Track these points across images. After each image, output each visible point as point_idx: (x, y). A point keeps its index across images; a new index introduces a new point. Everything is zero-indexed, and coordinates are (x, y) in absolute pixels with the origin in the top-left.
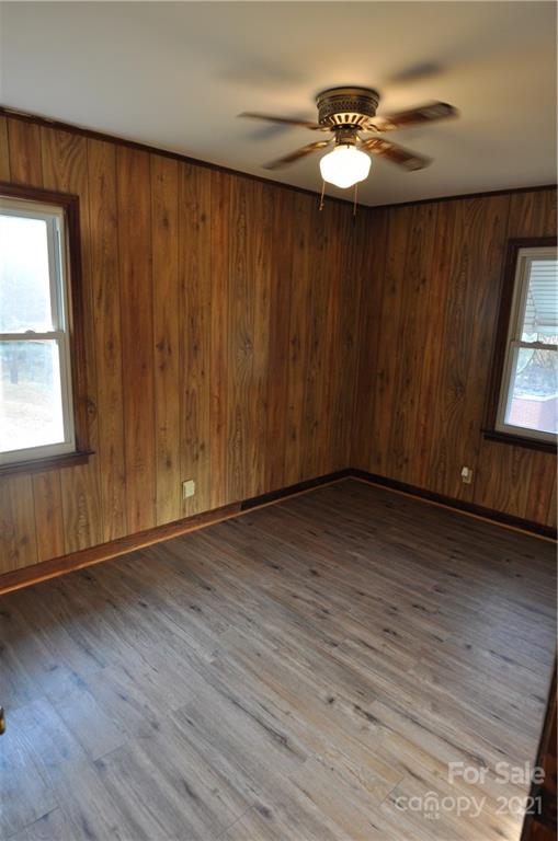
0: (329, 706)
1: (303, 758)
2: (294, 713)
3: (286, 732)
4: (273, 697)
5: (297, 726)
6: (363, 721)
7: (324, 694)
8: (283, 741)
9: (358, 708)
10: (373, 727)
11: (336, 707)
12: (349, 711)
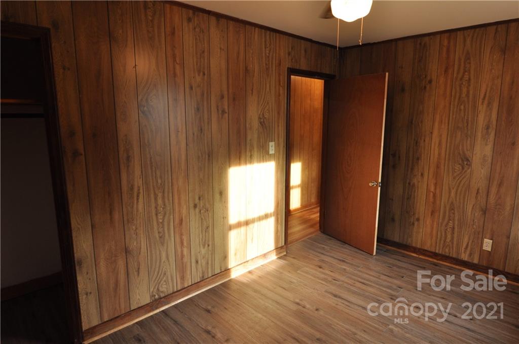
0: (318, 308)
1: (326, 291)
2: (334, 305)
3: (336, 298)
4: (347, 311)
5: (332, 301)
6: (301, 302)
7: (321, 313)
8: (335, 296)
9: (304, 307)
10: (297, 301)
11: (314, 307)
12: (308, 306)
